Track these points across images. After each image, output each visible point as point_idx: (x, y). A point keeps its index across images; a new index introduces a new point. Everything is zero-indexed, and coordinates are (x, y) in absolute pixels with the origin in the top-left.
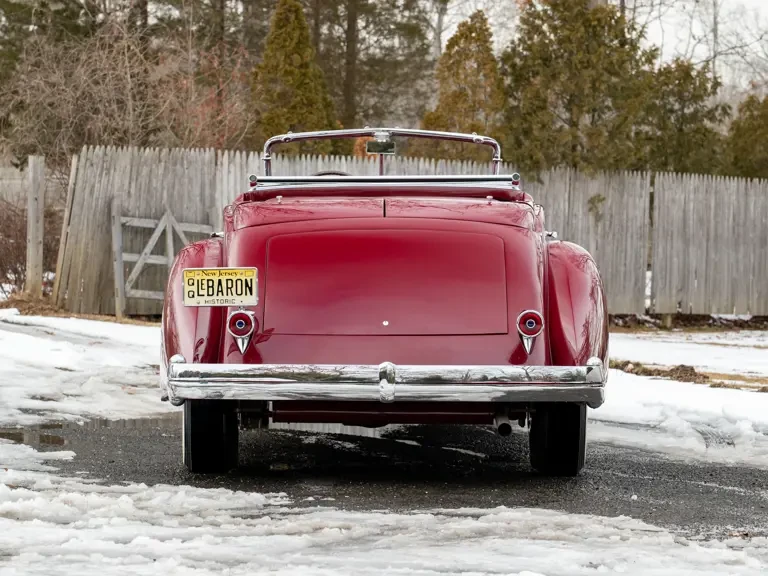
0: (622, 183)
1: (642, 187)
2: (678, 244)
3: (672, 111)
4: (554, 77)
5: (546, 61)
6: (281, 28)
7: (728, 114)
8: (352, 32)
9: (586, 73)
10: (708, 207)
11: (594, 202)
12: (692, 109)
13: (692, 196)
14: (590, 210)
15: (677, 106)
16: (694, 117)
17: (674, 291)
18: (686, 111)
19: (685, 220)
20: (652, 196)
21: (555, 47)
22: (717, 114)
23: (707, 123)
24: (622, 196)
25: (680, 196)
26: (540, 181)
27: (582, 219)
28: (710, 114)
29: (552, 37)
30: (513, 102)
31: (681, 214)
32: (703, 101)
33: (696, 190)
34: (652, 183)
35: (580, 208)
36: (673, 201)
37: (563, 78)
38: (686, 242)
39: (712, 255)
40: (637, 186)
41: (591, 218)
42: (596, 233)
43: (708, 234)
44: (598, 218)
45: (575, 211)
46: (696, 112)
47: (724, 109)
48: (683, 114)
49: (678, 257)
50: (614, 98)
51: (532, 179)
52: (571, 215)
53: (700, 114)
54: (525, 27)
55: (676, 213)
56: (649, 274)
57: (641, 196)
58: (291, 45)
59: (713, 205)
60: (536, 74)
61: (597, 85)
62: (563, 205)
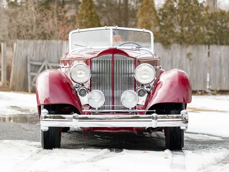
0: (198, 49)
2: (218, 68)
3: (219, 26)
4: (175, 15)
10: (228, 55)
11: (189, 55)
13: (223, 53)
14: (188, 57)
15: (220, 24)
17: (217, 83)
18: (223, 25)
19: (220, 60)
20: (209, 53)
24: (198, 53)
25: (219, 53)
26: (170, 49)
27: (185, 60)
30: (162, 24)
33: (224, 51)
34: (209, 49)
35: (184, 57)
36: (216, 54)
38: (221, 67)
40: (204, 49)
41: (188, 60)
42: (190, 64)
43: (228, 64)
44: (191, 60)
45: (182, 57)
48: (222, 27)
51: (167, 48)
52: (181, 59)
55: (217, 58)
57: (205, 53)
58: (88, 7)
62: (178, 56)
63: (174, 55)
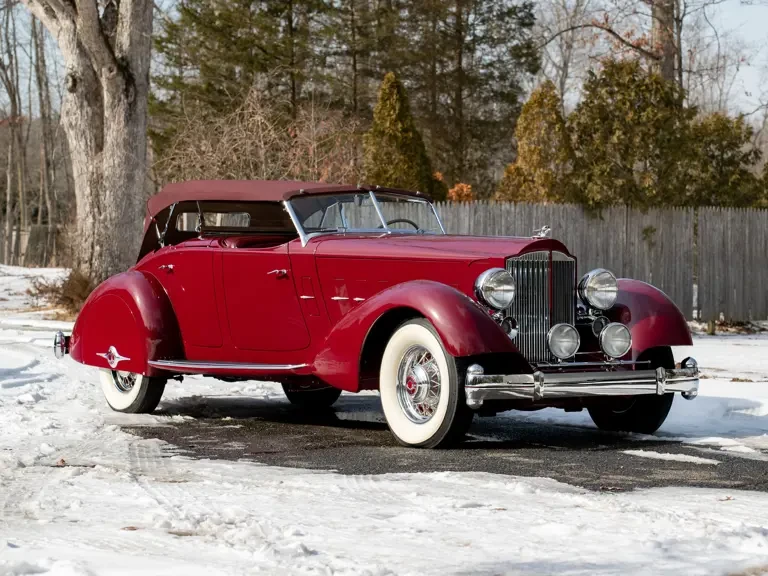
0: (671, 216)
1: (687, 219)
2: (719, 264)
3: (713, 157)
4: (612, 133)
5: (604, 119)
6: (385, 101)
7: (760, 158)
8: (458, 100)
9: (637, 129)
10: (743, 233)
11: (648, 232)
12: (730, 154)
13: (730, 225)
14: (644, 239)
15: (717, 153)
16: (731, 162)
17: (717, 303)
18: (725, 156)
19: (724, 244)
20: (696, 226)
21: (612, 108)
22: (750, 158)
23: (742, 165)
24: (671, 226)
25: (720, 226)
26: (602, 218)
27: (639, 247)
28: (745, 158)
29: (610, 101)
30: (578, 154)
31: (721, 239)
32: (739, 147)
33: (733, 220)
34: (696, 215)
35: (636, 239)
36: (714, 230)
37: (618, 133)
38: (726, 263)
39: (749, 273)
40: (685, 217)
41: (646, 247)
42: (649, 257)
43: (744, 255)
44: (652, 245)
45: (632, 239)
46: (733, 156)
47: (755, 153)
48: (722, 158)
49: (719, 275)
50: (662, 148)
51: (594, 216)
52: (629, 243)
53: (736, 159)
54: (588, 93)
55: (717, 240)
56: (695, 287)
57: (686, 227)
58: (395, 114)
59: (747, 231)
60: (596, 131)
61: (646, 138)
62: (622, 236)
63: (612, 233)
